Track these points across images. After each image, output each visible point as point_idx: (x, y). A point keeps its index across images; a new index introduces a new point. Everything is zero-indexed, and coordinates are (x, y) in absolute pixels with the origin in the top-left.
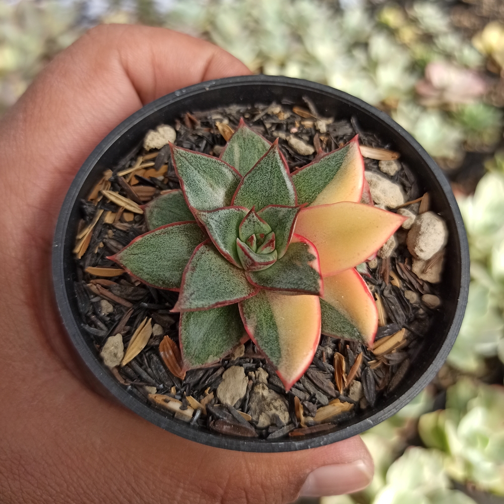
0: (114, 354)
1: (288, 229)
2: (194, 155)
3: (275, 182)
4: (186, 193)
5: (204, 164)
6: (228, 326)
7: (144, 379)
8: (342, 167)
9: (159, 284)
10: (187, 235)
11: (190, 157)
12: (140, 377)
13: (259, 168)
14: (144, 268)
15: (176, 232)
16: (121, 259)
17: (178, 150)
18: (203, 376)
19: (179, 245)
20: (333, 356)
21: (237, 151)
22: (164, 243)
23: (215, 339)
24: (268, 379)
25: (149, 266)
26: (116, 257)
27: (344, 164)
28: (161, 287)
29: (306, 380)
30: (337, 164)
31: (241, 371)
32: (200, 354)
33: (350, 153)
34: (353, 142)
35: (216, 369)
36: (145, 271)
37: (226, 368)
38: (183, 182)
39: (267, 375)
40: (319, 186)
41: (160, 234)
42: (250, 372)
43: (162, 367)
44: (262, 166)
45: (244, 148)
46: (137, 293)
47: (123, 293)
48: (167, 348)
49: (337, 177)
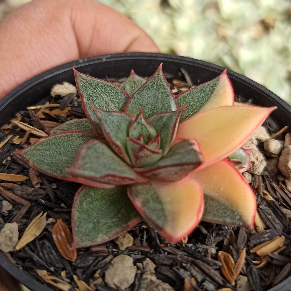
0: (9, 238)
1: (171, 128)
2: (93, 79)
3: (160, 97)
4: (86, 103)
5: (101, 86)
6: (117, 212)
7: (35, 262)
8: (214, 92)
9: (57, 173)
10: (84, 140)
11: (90, 80)
12: (31, 260)
13: (146, 86)
14: (45, 160)
15: (75, 137)
16: (25, 154)
17: (80, 75)
18: (92, 263)
19: (77, 146)
20: (217, 254)
21: (129, 89)
22: (64, 143)
23: (105, 221)
24: (156, 269)
25: (49, 159)
26: (21, 152)
27: (216, 90)
28: (58, 176)
29: (192, 268)
30: (211, 90)
31: (129, 261)
32: (90, 232)
33: (220, 82)
34: (223, 74)
35: (105, 257)
36: (45, 162)
37: (115, 256)
38: (84, 96)
39: (154, 266)
40: (196, 107)
41: (61, 137)
42: (138, 264)
43: (53, 251)
44: (149, 84)
45: (135, 88)
46: (36, 193)
47: (24, 193)
48: (60, 230)
49: (212, 99)
